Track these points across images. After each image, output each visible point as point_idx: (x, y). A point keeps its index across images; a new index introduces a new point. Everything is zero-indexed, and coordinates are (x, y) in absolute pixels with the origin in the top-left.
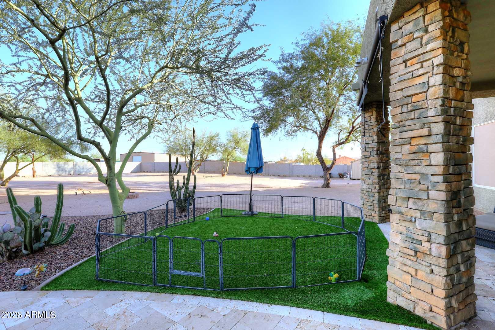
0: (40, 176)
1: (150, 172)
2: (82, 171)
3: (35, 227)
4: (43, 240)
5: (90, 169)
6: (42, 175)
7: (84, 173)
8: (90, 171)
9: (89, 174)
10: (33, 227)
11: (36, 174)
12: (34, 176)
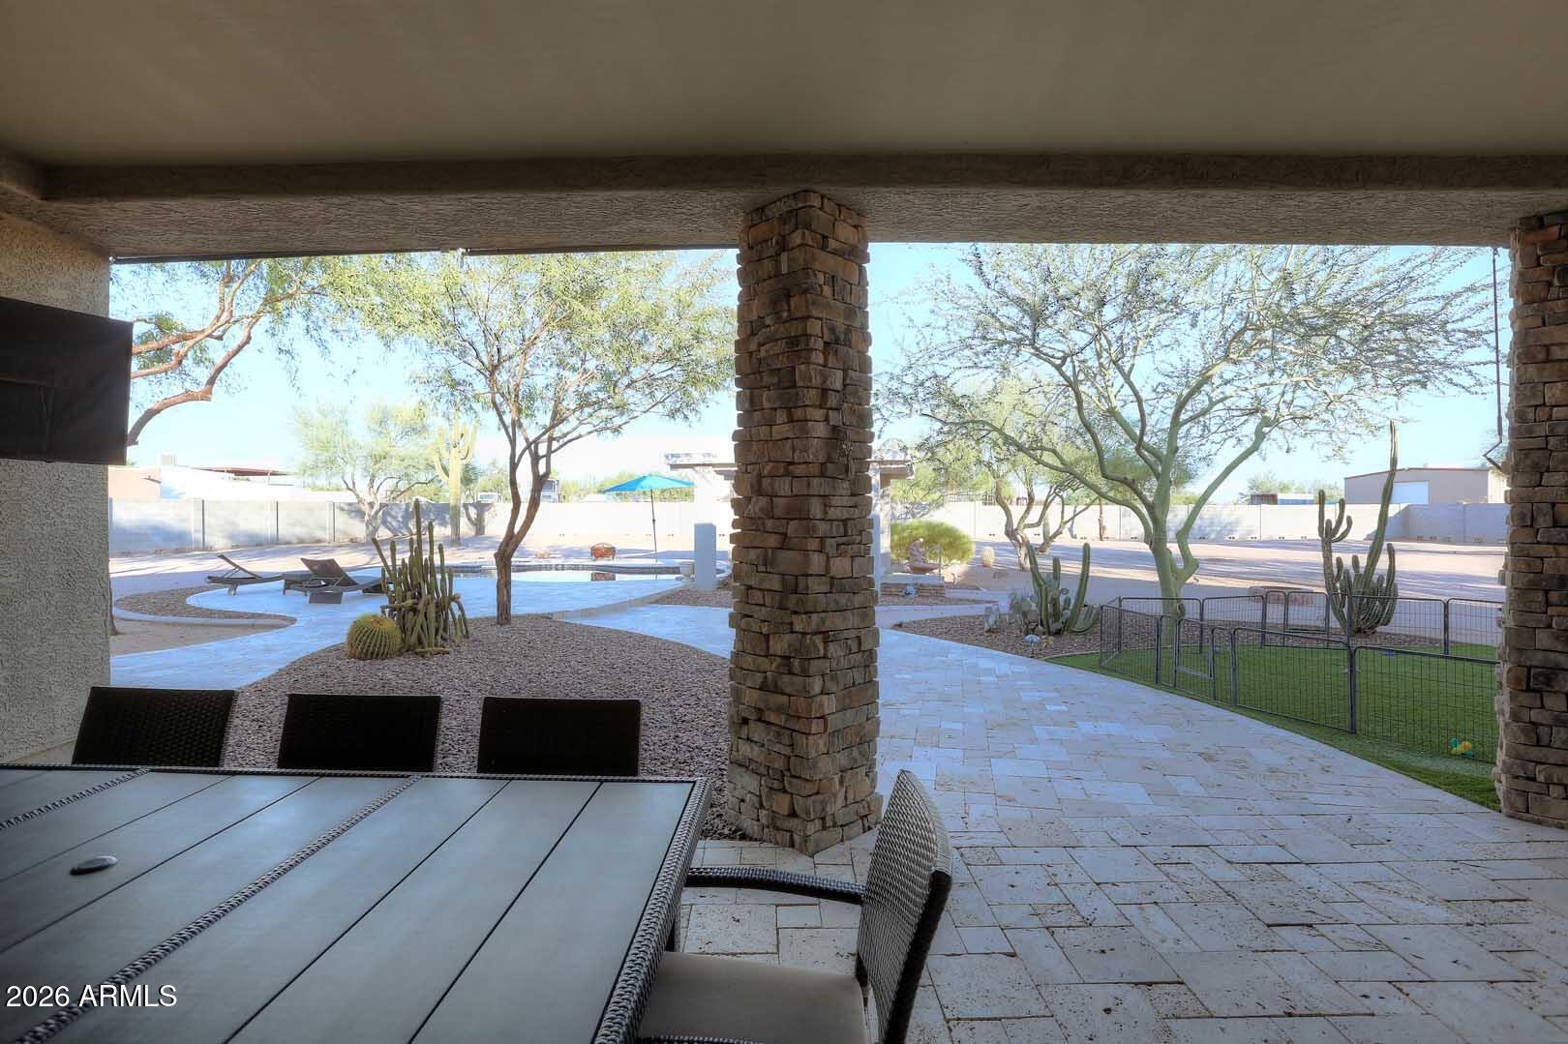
0: (1114, 539)
1: (1447, 541)
2: (1208, 529)
3: (1053, 599)
4: (1062, 619)
5: (1230, 524)
6: (1118, 537)
7: (1213, 536)
8: (1232, 531)
9: (1227, 538)
10: (1049, 599)
11: (1107, 533)
12: (1101, 538)
